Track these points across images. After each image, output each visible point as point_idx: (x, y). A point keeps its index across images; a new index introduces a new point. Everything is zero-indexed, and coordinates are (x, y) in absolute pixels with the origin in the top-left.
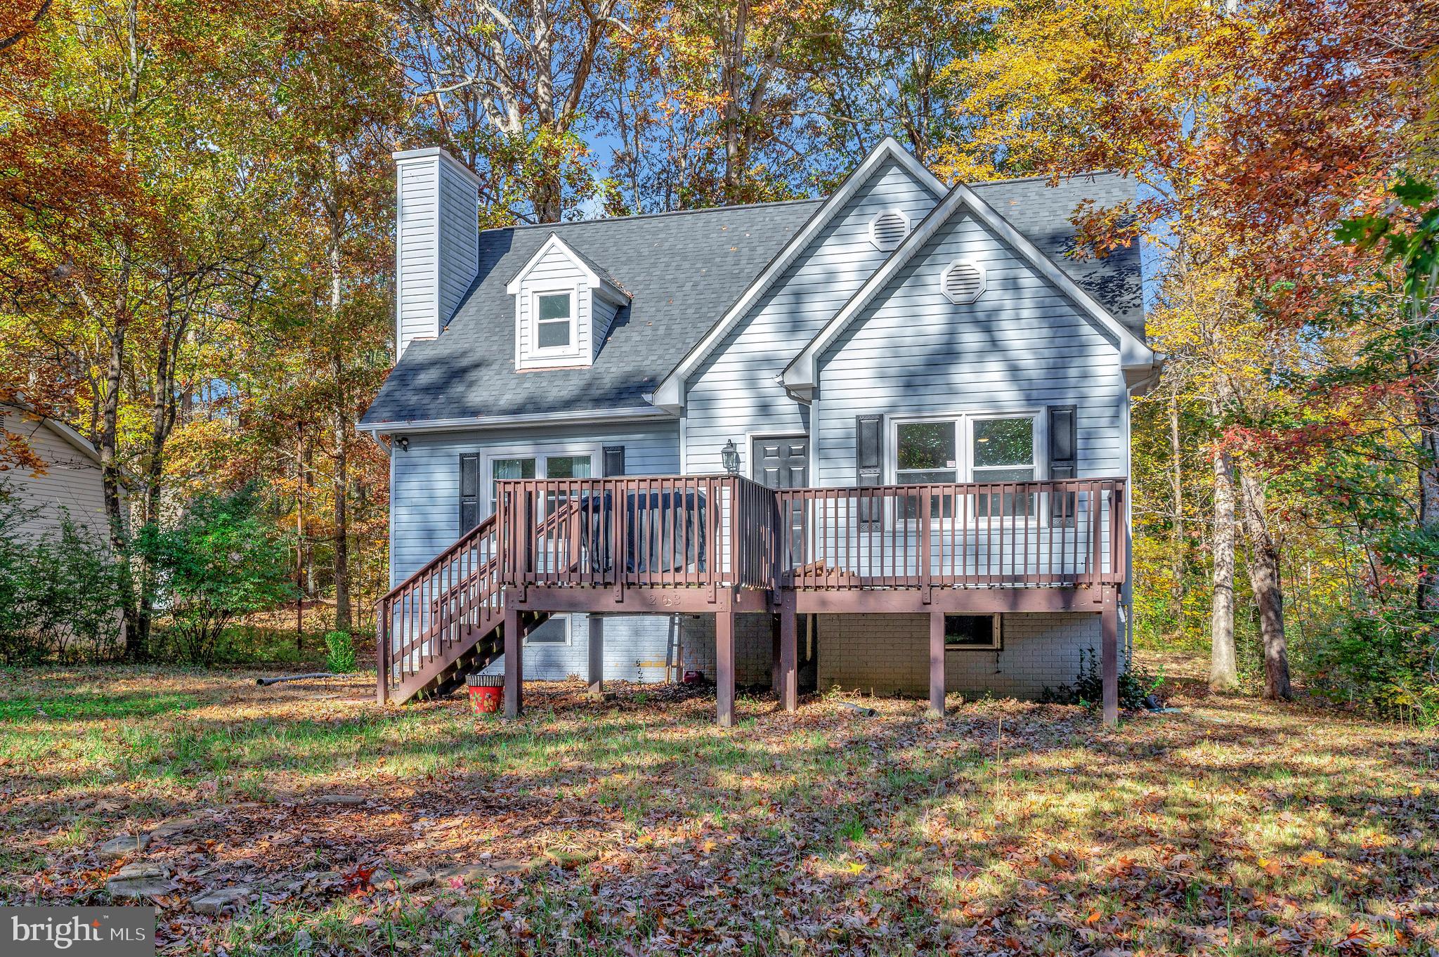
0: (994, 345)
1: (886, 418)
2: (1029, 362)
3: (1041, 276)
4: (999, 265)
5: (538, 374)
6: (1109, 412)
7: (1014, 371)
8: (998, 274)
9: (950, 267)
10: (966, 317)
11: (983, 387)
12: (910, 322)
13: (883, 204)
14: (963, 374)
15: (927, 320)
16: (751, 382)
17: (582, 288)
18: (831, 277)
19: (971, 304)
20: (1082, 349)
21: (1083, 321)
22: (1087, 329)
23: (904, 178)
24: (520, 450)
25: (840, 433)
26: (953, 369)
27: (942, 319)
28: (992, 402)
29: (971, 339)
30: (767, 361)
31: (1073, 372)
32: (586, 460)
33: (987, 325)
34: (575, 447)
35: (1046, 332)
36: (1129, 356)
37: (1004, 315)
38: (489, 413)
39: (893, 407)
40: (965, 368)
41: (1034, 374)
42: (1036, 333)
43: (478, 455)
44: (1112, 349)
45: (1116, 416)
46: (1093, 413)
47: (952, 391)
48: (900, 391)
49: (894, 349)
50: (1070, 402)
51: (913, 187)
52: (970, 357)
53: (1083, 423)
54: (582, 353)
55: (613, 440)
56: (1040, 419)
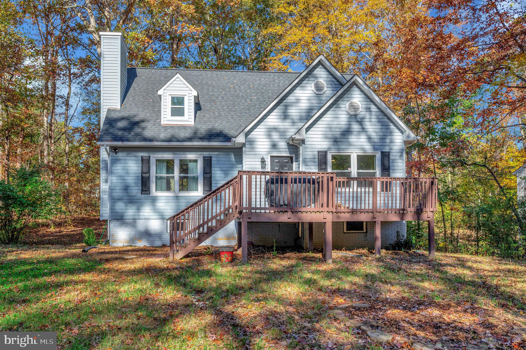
0: (363, 130)
1: (328, 152)
2: (374, 136)
3: (378, 108)
4: (365, 103)
5: (172, 127)
6: (399, 154)
7: (369, 138)
8: (364, 106)
9: (349, 102)
10: (354, 120)
11: (360, 144)
12: (335, 119)
13: (316, 78)
14: (353, 139)
15: (341, 119)
16: (269, 136)
17: (190, 95)
18: (298, 101)
19: (356, 115)
20: (391, 133)
21: (391, 124)
22: (392, 127)
23: (324, 70)
24: (167, 156)
25: (312, 157)
26: (350, 137)
27: (346, 120)
28: (363, 149)
29: (356, 127)
30: (275, 129)
31: (388, 141)
32: (196, 161)
33: (361, 122)
34: (191, 156)
35: (379, 127)
36: (408, 136)
37: (366, 120)
38: (157, 141)
39: (329, 149)
40: (353, 137)
41: (376, 140)
42: (376, 127)
43: (150, 157)
44: (400, 134)
45: (401, 156)
46: (394, 155)
47: (350, 144)
48: (332, 143)
49: (330, 128)
50: (387, 150)
51: (327, 73)
52: (356, 133)
53: (391, 157)
54: (190, 120)
55: (206, 154)
56: (378, 155)
